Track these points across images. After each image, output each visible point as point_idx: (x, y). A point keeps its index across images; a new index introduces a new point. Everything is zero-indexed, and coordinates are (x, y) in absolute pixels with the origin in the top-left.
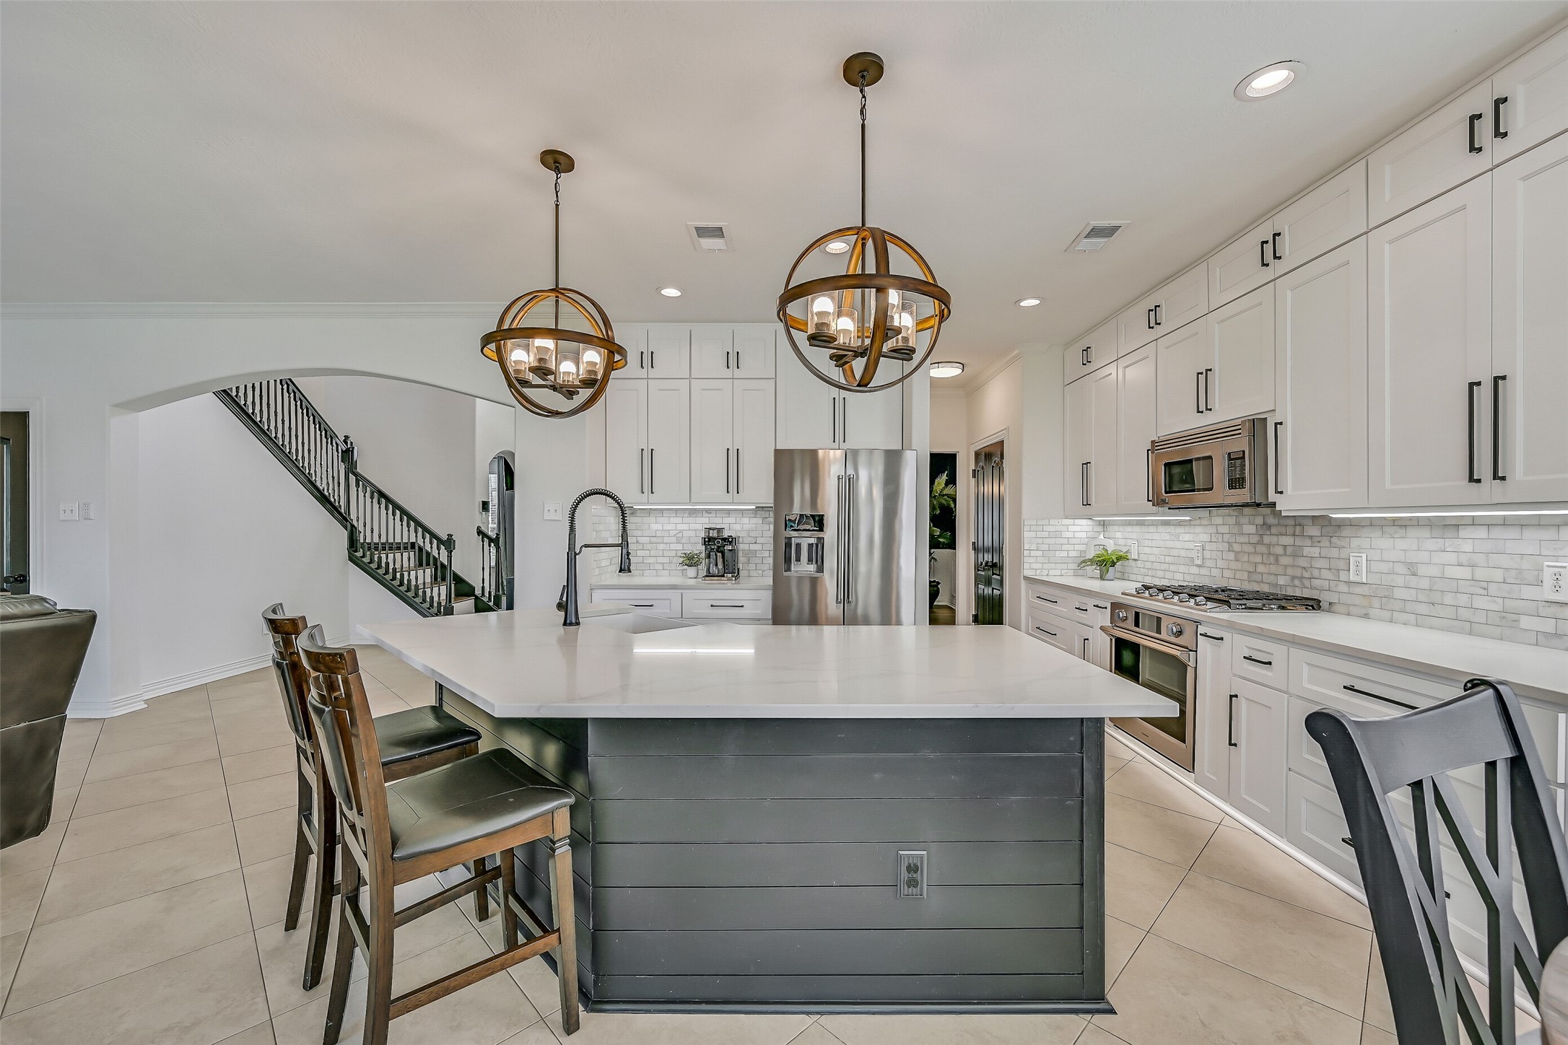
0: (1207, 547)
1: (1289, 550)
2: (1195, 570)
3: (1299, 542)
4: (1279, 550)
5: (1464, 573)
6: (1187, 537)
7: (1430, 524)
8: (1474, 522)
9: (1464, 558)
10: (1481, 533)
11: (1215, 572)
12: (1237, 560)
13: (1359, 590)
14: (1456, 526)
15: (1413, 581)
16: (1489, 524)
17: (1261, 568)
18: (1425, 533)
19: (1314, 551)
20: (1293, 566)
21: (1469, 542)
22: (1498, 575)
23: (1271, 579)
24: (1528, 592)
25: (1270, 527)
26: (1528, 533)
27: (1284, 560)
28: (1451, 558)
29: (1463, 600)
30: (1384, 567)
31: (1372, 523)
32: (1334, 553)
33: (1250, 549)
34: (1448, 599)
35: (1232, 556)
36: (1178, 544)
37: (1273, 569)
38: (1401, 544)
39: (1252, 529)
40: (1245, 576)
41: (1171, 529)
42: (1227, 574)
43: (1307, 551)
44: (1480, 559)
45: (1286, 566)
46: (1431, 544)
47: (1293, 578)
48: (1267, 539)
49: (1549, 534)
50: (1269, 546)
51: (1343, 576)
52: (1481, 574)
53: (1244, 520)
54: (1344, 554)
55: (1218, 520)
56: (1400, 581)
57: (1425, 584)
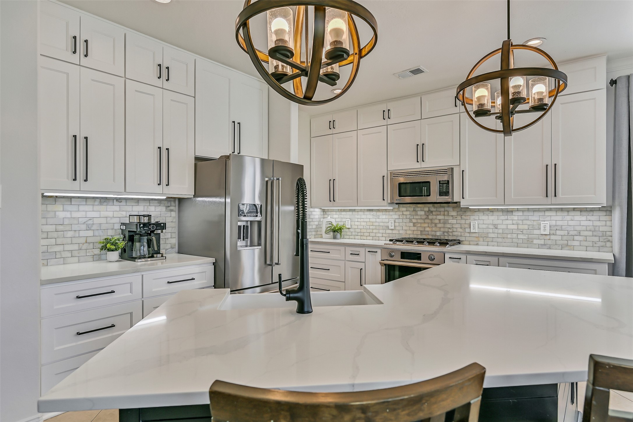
0: (397, 221)
1: (442, 221)
2: (390, 232)
3: (446, 218)
4: (437, 221)
5: (515, 227)
6: (384, 217)
7: (502, 210)
8: (518, 210)
9: (514, 222)
10: (521, 213)
11: (401, 232)
12: (414, 226)
13: (474, 235)
14: (511, 211)
15: (496, 231)
16: (523, 211)
17: (427, 229)
18: (501, 213)
19: (454, 221)
20: (444, 227)
21: (516, 217)
22: (526, 227)
23: (433, 233)
24: (536, 232)
25: (432, 212)
26: (536, 214)
27: (439, 225)
28: (510, 222)
29: (515, 236)
30: (484, 226)
31: (479, 210)
32: (463, 222)
33: (422, 221)
34: (509, 236)
35: (412, 224)
36: (378, 220)
37: (434, 229)
38: (491, 218)
39: (423, 213)
40: (419, 232)
41: (374, 213)
42: (409, 232)
43: (450, 221)
44: (520, 222)
45: (440, 228)
46: (503, 217)
47: (444, 232)
48: (430, 217)
49: (541, 214)
50: (432, 220)
51: (467, 230)
52: (521, 227)
53: (417, 209)
54: (468, 222)
55: (404, 209)
56: (491, 231)
57: (500, 231)
